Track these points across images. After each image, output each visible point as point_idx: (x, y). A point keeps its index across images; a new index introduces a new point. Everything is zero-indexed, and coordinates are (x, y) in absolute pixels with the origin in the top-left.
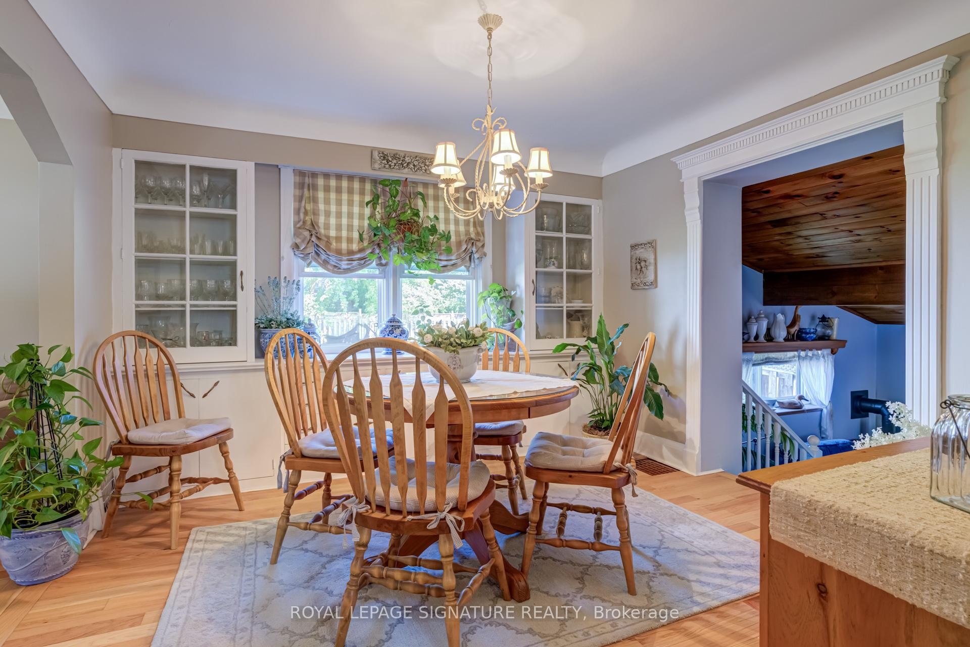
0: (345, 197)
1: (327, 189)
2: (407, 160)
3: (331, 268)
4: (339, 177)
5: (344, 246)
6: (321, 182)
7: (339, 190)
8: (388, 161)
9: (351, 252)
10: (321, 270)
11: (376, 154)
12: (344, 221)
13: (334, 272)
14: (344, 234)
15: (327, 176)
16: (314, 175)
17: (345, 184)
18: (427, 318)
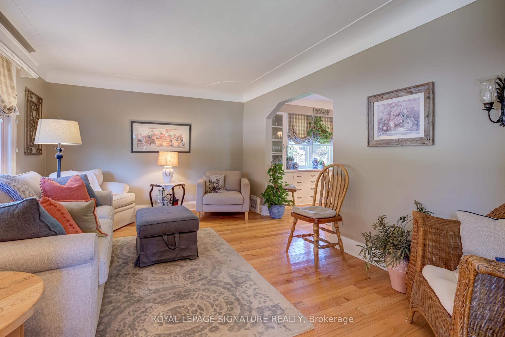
0: (300, 121)
1: (296, 119)
2: (322, 111)
3: (296, 142)
4: (299, 115)
5: (300, 136)
6: (294, 116)
7: (299, 119)
8: (318, 112)
9: (302, 138)
10: (293, 143)
11: (314, 109)
12: (300, 128)
13: (297, 144)
14: (300, 132)
15: (296, 115)
16: (293, 114)
17: (300, 117)
18: (322, 158)
